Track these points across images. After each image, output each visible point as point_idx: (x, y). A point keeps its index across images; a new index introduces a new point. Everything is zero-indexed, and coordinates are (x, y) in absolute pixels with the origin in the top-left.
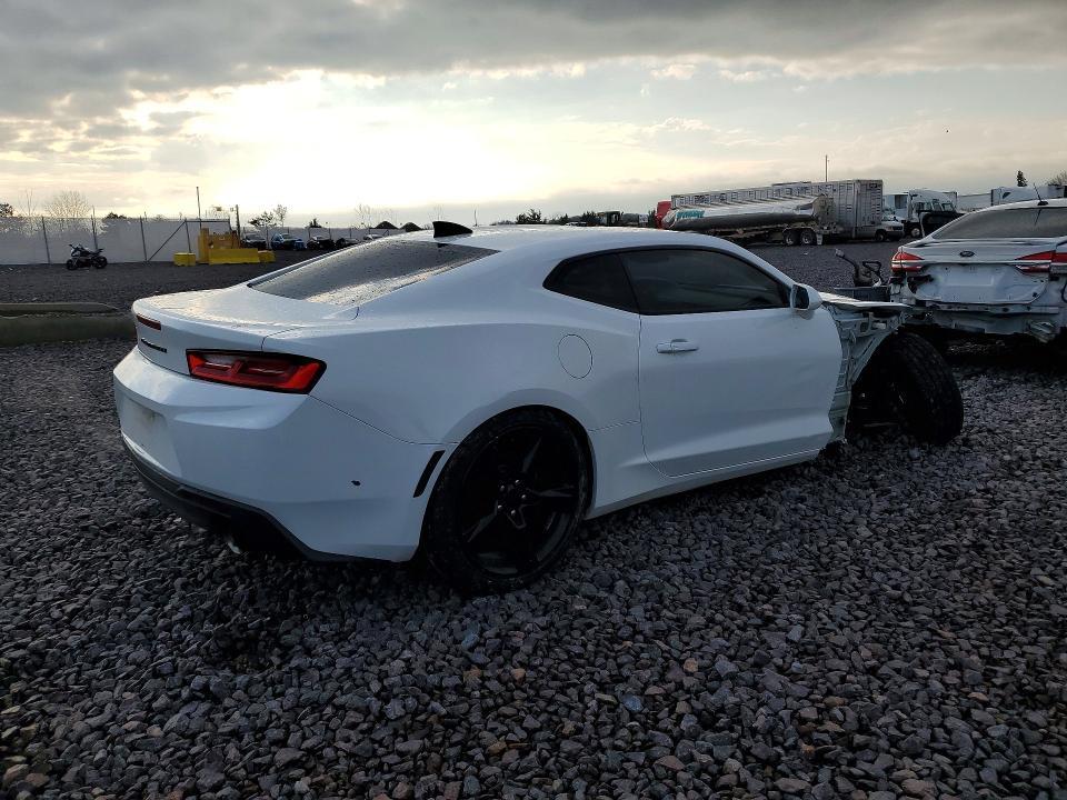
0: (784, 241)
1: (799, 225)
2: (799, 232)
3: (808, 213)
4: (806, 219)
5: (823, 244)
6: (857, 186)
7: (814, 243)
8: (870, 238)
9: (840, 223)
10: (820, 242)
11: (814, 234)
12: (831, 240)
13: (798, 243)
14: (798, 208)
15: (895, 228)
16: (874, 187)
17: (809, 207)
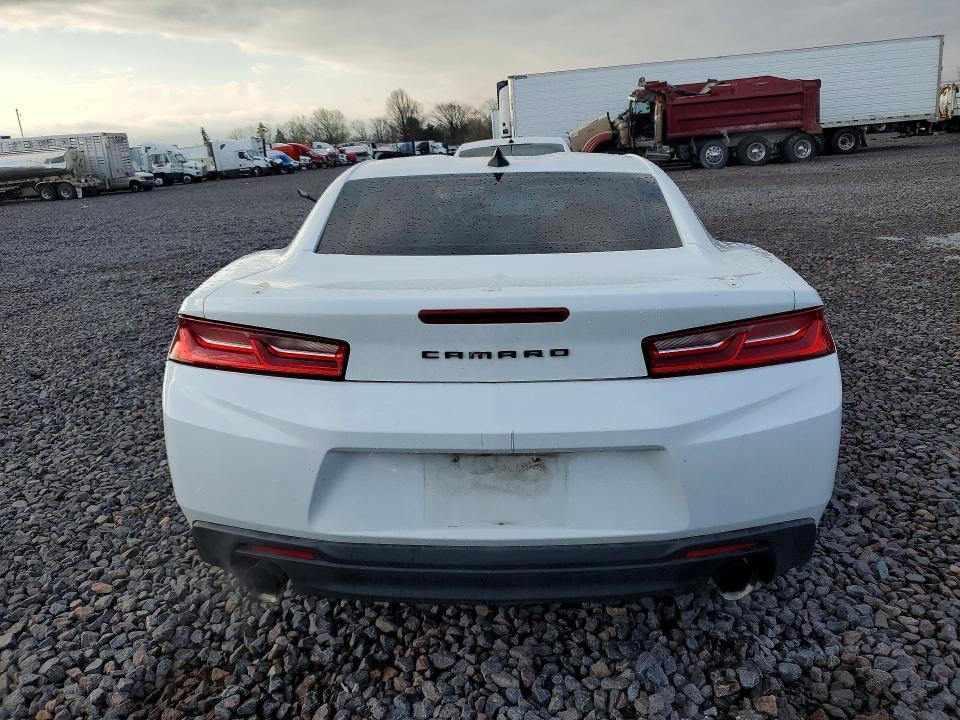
0: (39, 196)
1: (52, 179)
2: (55, 186)
3: (62, 166)
4: (60, 173)
5: (84, 196)
6: (104, 140)
7: (75, 196)
8: (126, 189)
9: (95, 176)
10: (80, 195)
11: (74, 188)
12: (89, 192)
13: (57, 197)
14: (47, 162)
15: (147, 178)
16: (120, 139)
17: (60, 160)
